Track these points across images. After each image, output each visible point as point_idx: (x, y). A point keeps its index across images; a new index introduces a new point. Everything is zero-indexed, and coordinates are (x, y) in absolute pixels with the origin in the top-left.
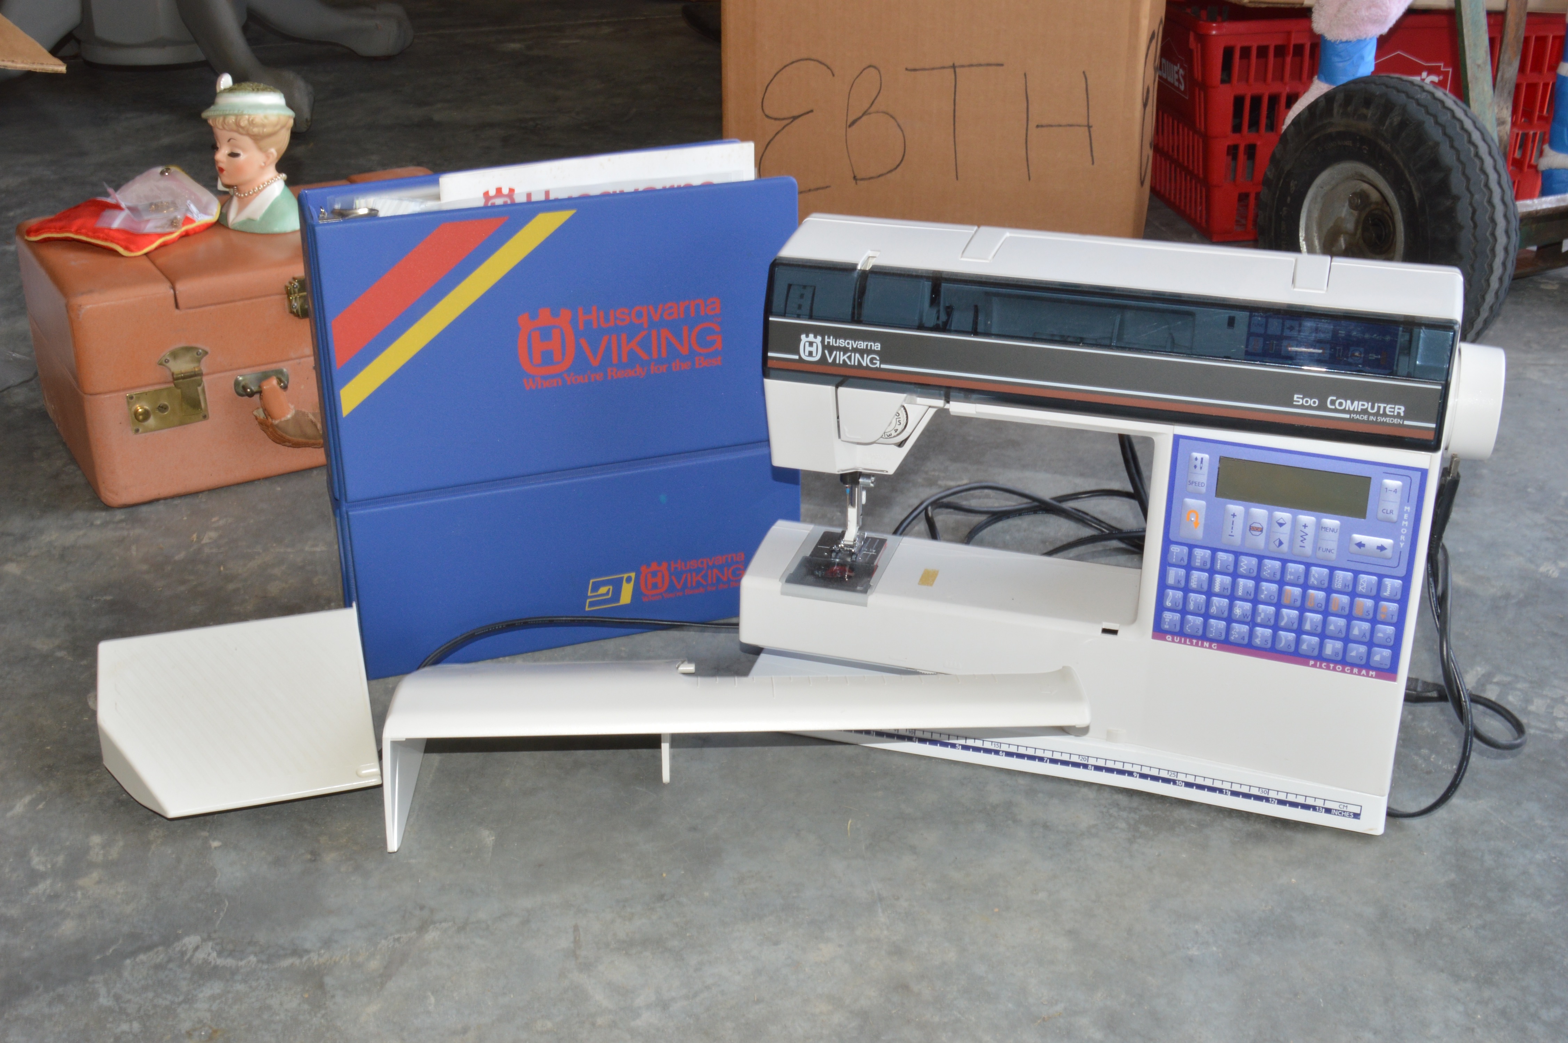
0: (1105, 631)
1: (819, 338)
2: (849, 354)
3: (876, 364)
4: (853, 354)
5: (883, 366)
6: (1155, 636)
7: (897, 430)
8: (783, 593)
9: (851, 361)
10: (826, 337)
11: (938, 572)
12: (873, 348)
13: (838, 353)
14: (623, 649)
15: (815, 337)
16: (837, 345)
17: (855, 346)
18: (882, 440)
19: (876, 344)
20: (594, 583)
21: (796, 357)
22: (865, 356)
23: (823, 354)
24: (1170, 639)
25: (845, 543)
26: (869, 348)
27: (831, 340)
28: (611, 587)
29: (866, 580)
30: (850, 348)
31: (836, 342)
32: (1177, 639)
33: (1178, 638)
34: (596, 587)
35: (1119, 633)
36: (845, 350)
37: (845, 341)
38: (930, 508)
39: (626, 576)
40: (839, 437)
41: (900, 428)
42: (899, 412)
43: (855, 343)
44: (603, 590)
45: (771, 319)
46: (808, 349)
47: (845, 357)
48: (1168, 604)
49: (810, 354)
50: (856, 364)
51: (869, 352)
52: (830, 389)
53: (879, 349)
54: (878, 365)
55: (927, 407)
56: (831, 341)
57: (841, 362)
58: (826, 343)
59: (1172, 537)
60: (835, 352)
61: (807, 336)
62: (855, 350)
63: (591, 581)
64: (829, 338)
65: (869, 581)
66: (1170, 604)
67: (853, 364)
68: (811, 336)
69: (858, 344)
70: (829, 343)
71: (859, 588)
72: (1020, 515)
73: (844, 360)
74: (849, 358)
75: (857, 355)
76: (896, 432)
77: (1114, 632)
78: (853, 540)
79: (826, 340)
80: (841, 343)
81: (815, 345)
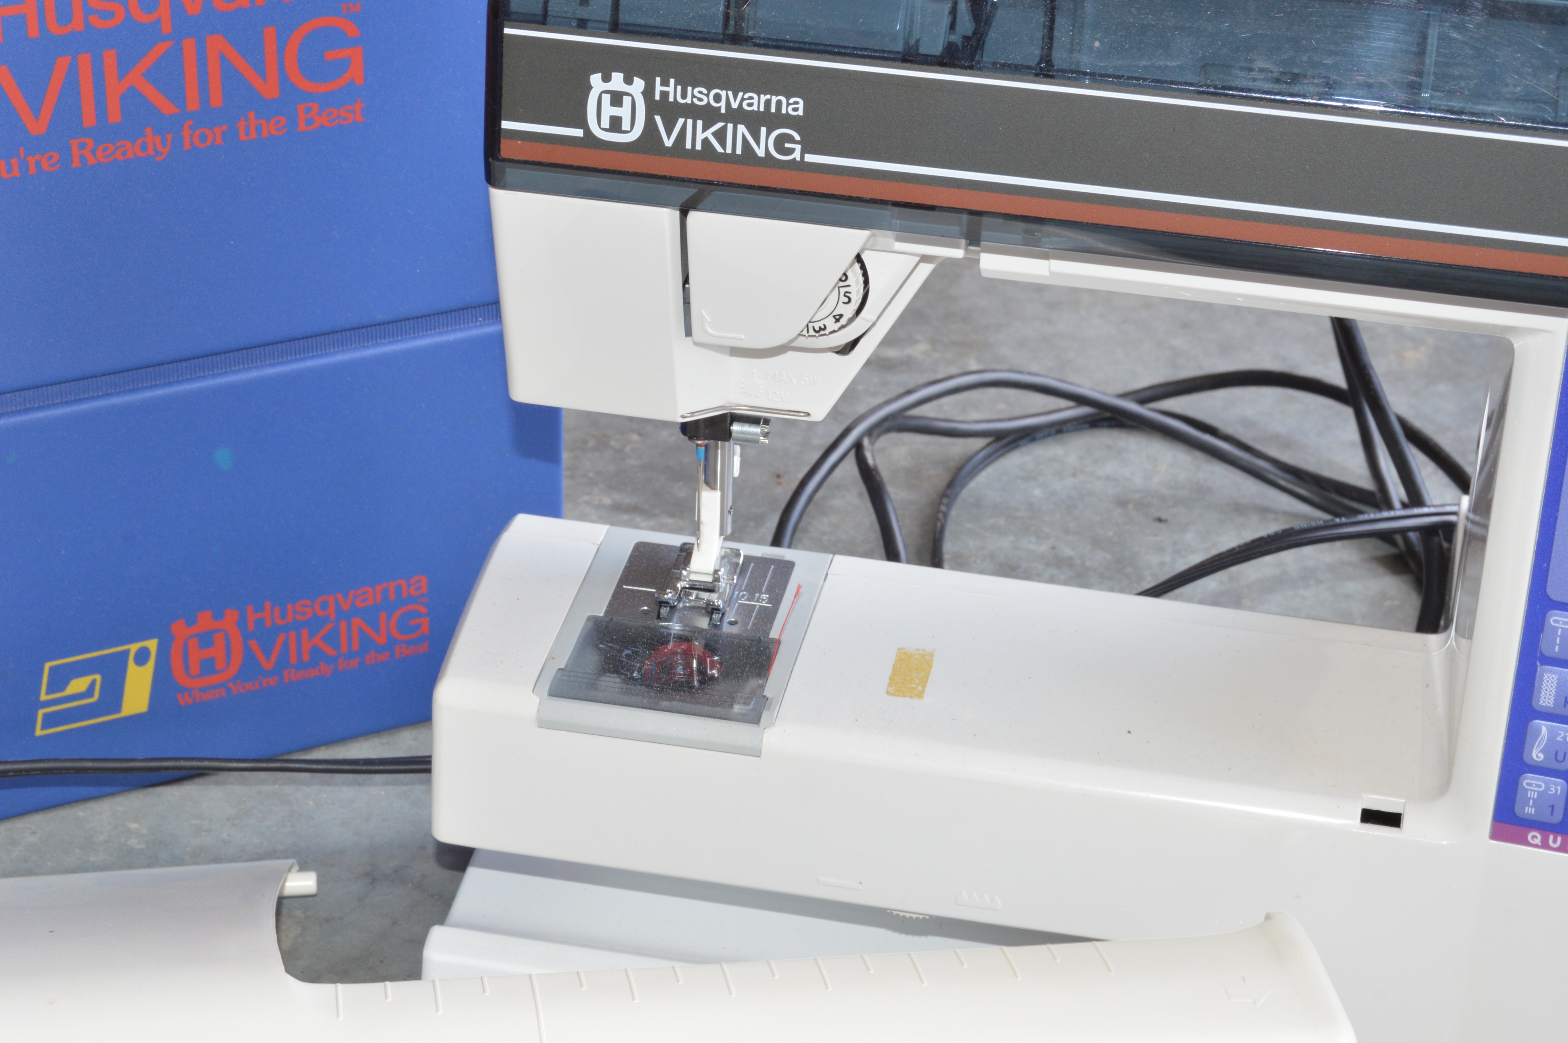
0: (1370, 816)
1: (639, 84)
2: (720, 125)
3: (791, 151)
4: (730, 126)
5: (810, 158)
6: (1496, 835)
7: (841, 316)
8: (544, 724)
9: (724, 146)
10: (658, 80)
11: (932, 655)
12: (784, 111)
13: (690, 122)
14: (134, 826)
15: (628, 81)
16: (688, 100)
17: (735, 105)
18: (802, 342)
19: (792, 101)
20: (52, 669)
21: (579, 133)
22: (763, 130)
23: (650, 123)
24: (1538, 841)
25: (693, 577)
26: (773, 110)
27: (670, 89)
28: (98, 677)
29: (753, 683)
30: (723, 111)
31: (684, 96)
32: (1555, 841)
33: (1559, 839)
34: (60, 680)
35: (1406, 821)
36: (708, 115)
37: (709, 92)
38: (866, 442)
39: (134, 648)
40: (688, 332)
41: (848, 311)
42: (849, 274)
43: (735, 98)
44: (78, 685)
45: (507, 31)
46: (609, 111)
47: (709, 134)
48: (1537, 755)
49: (616, 124)
50: (739, 151)
51: (772, 120)
52: (668, 216)
53: (800, 112)
54: (797, 155)
55: (918, 259)
56: (673, 90)
57: (699, 147)
58: (657, 97)
59: (1554, 591)
60: (681, 121)
61: (607, 79)
62: (736, 116)
63: (47, 666)
64: (665, 83)
65: (762, 687)
66: (1542, 756)
67: (729, 150)
68: (617, 77)
69: (743, 100)
70: (664, 95)
71: (737, 708)
72: (1059, 432)
73: (706, 141)
74: (721, 136)
75: (742, 129)
76: (837, 321)
77: (1392, 820)
78: (711, 571)
79: (659, 88)
80: (699, 96)
81: (627, 100)
